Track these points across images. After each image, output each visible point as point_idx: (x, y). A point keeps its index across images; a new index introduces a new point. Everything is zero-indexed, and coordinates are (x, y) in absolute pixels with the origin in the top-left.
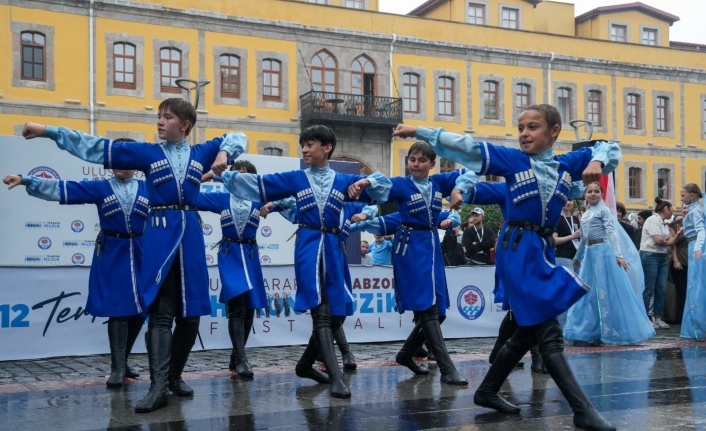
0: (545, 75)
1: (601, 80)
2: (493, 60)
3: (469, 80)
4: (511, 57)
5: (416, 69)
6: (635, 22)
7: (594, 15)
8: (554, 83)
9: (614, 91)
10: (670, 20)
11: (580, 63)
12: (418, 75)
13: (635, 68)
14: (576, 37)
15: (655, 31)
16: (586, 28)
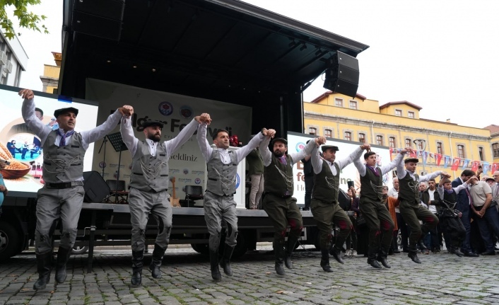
0: (371, 130)
1: (394, 132)
2: (348, 123)
3: (338, 131)
4: (357, 122)
5: (314, 126)
6: (405, 109)
7: (388, 105)
8: (375, 134)
9: (400, 138)
10: (419, 109)
11: (385, 125)
12: (315, 129)
13: (408, 128)
14: (380, 114)
15: (413, 113)
16: (385, 111)
